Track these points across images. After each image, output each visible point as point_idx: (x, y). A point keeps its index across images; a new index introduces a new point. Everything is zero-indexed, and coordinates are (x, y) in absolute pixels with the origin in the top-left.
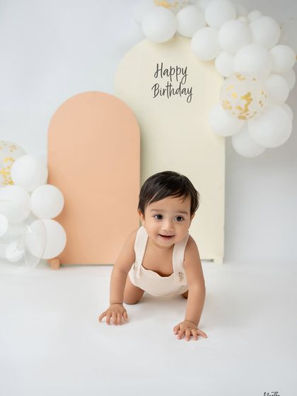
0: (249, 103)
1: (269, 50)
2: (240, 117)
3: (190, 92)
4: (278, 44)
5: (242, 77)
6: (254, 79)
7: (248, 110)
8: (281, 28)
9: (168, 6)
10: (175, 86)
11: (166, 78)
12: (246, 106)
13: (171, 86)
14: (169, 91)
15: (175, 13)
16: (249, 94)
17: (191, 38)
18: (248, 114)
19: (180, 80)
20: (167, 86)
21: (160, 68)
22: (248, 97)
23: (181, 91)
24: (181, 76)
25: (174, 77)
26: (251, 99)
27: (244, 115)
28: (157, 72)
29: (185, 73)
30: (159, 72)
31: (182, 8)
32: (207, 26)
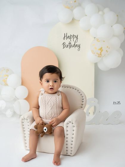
0: (101, 52)
1: (112, 26)
2: (98, 57)
3: (79, 46)
4: (116, 23)
5: (99, 40)
6: (104, 41)
7: (101, 54)
8: (117, 16)
9: (69, 8)
10: (73, 43)
11: (69, 40)
12: (101, 53)
13: (71, 43)
14: (70, 46)
15: (72, 10)
16: (102, 48)
17: (79, 20)
18: (101, 56)
19: (75, 41)
20: (69, 44)
21: (66, 35)
22: (101, 49)
23: (75, 46)
24: (75, 39)
25: (72, 39)
26: (103, 50)
27: (100, 56)
28: (65, 37)
29: (77, 38)
30: (66, 37)
31: (75, 8)
32: (86, 16)
